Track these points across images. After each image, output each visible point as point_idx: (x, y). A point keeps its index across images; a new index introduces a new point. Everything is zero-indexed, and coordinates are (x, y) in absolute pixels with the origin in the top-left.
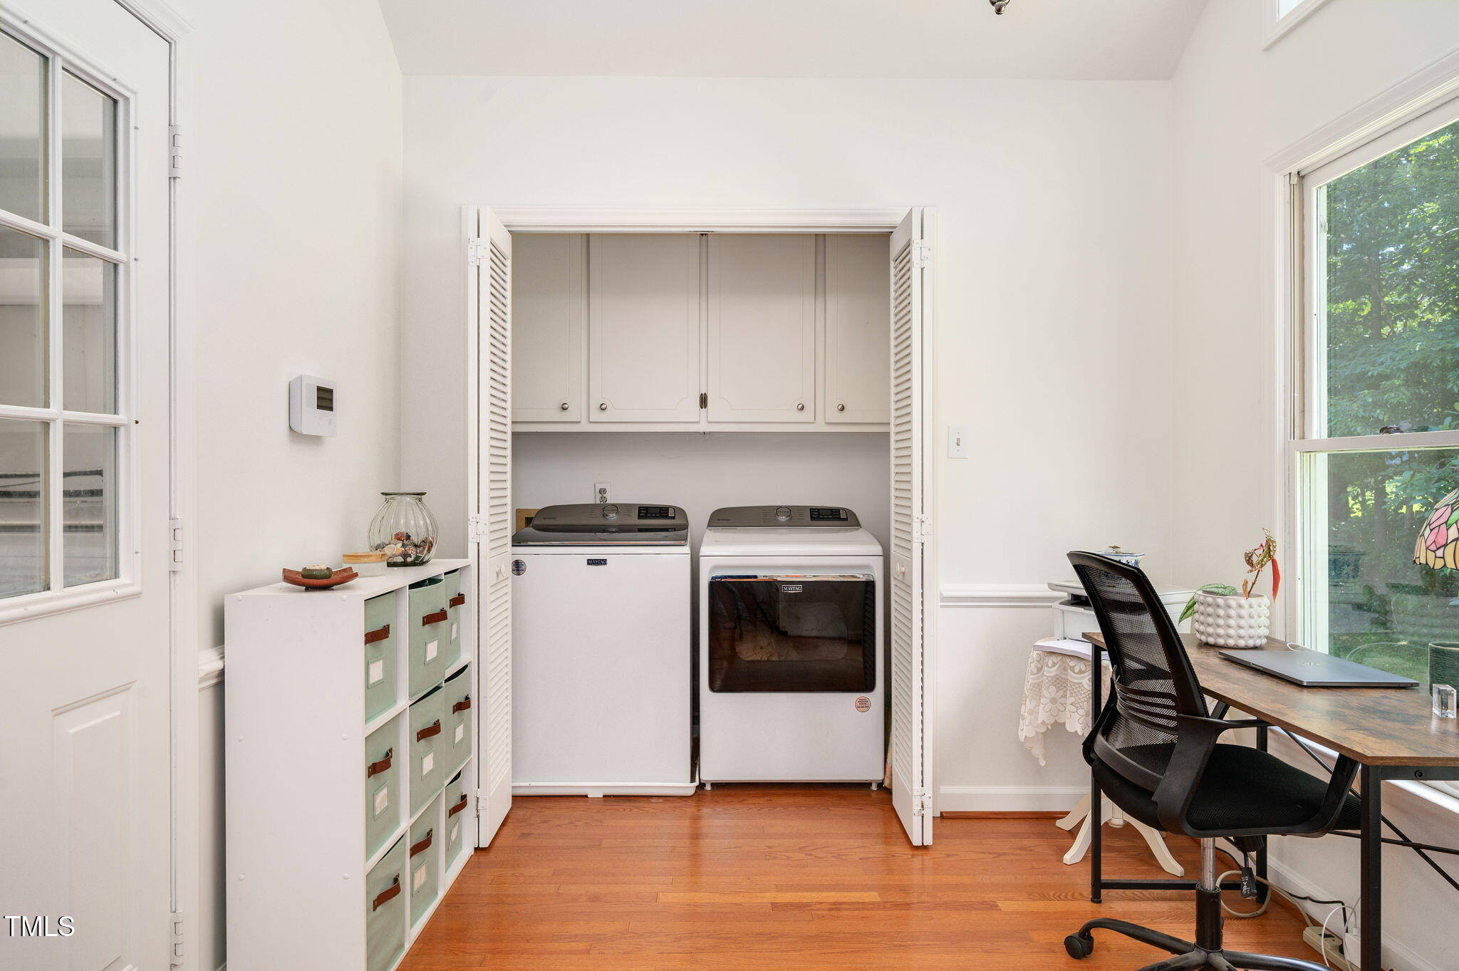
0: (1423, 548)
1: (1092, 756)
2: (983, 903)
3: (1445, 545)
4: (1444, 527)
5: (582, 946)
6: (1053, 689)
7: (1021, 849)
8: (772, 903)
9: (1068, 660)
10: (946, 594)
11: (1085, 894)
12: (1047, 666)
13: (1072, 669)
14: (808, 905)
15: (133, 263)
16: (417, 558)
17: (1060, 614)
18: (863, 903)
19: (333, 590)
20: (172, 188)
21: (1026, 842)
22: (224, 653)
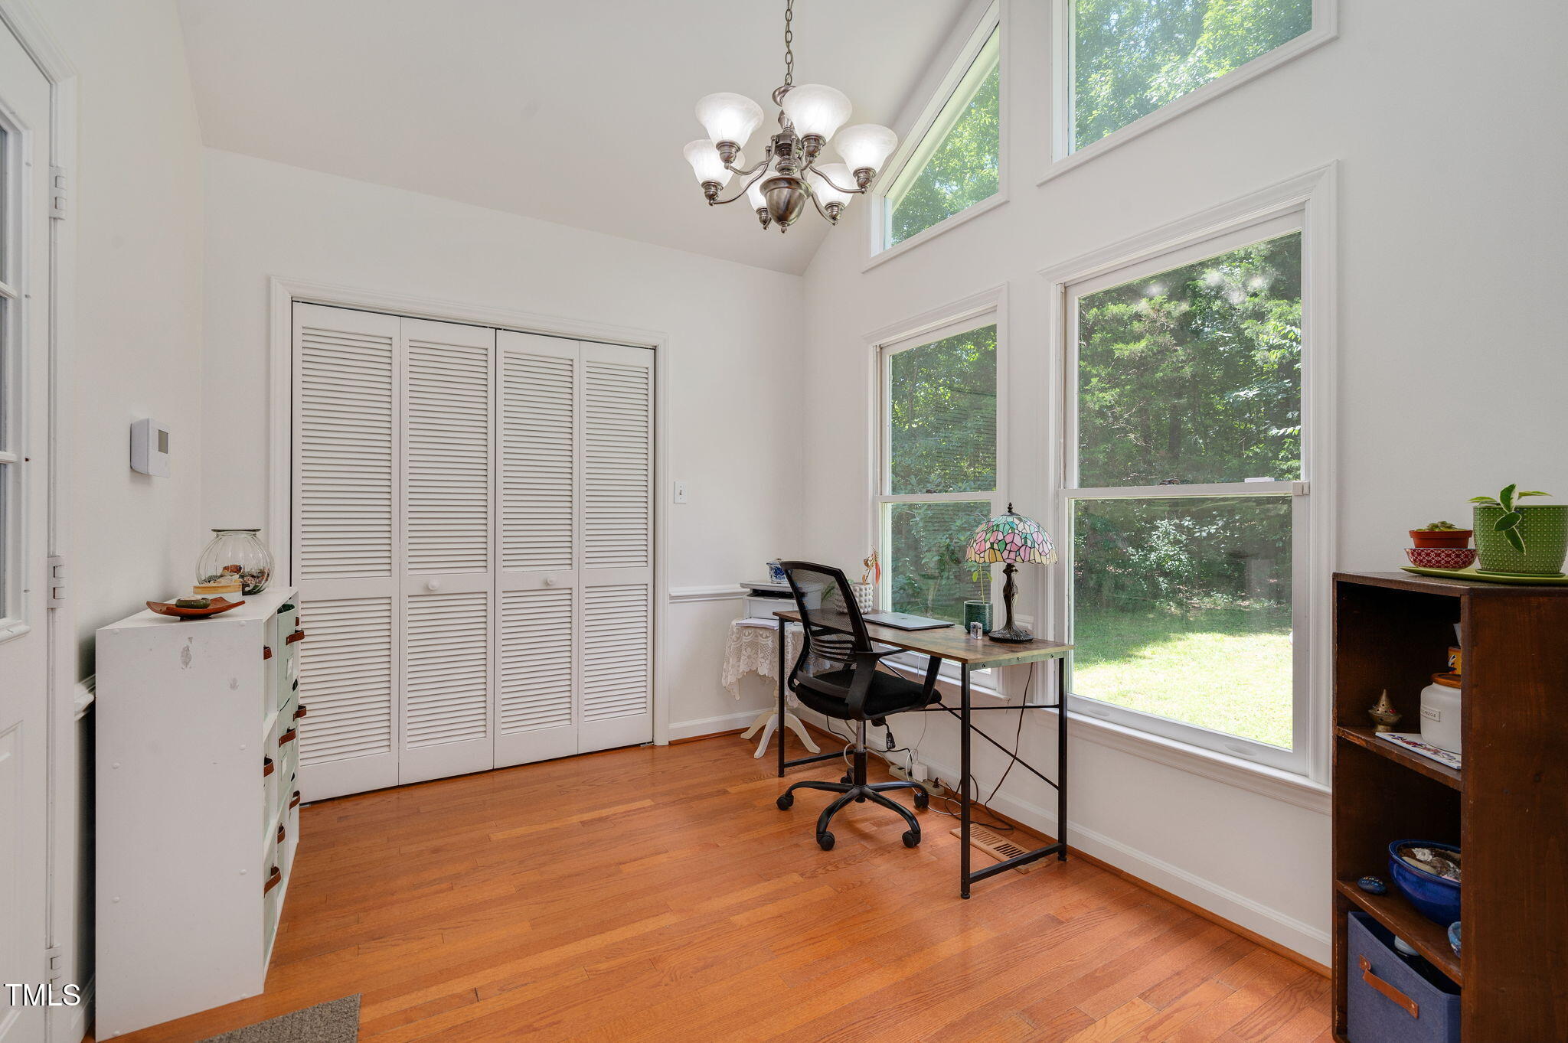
0: (973, 553)
1: (793, 685)
2: (718, 791)
3: (985, 551)
4: (983, 542)
5: (444, 886)
6: (749, 650)
7: (726, 755)
8: (581, 822)
9: (758, 630)
10: (673, 594)
11: (773, 773)
12: (745, 635)
13: (761, 635)
14: (607, 817)
15: (24, 299)
16: (256, 587)
17: (748, 602)
18: (644, 808)
19: (211, 618)
20: (53, 227)
21: (727, 751)
22: (94, 684)
